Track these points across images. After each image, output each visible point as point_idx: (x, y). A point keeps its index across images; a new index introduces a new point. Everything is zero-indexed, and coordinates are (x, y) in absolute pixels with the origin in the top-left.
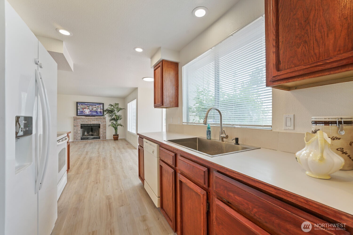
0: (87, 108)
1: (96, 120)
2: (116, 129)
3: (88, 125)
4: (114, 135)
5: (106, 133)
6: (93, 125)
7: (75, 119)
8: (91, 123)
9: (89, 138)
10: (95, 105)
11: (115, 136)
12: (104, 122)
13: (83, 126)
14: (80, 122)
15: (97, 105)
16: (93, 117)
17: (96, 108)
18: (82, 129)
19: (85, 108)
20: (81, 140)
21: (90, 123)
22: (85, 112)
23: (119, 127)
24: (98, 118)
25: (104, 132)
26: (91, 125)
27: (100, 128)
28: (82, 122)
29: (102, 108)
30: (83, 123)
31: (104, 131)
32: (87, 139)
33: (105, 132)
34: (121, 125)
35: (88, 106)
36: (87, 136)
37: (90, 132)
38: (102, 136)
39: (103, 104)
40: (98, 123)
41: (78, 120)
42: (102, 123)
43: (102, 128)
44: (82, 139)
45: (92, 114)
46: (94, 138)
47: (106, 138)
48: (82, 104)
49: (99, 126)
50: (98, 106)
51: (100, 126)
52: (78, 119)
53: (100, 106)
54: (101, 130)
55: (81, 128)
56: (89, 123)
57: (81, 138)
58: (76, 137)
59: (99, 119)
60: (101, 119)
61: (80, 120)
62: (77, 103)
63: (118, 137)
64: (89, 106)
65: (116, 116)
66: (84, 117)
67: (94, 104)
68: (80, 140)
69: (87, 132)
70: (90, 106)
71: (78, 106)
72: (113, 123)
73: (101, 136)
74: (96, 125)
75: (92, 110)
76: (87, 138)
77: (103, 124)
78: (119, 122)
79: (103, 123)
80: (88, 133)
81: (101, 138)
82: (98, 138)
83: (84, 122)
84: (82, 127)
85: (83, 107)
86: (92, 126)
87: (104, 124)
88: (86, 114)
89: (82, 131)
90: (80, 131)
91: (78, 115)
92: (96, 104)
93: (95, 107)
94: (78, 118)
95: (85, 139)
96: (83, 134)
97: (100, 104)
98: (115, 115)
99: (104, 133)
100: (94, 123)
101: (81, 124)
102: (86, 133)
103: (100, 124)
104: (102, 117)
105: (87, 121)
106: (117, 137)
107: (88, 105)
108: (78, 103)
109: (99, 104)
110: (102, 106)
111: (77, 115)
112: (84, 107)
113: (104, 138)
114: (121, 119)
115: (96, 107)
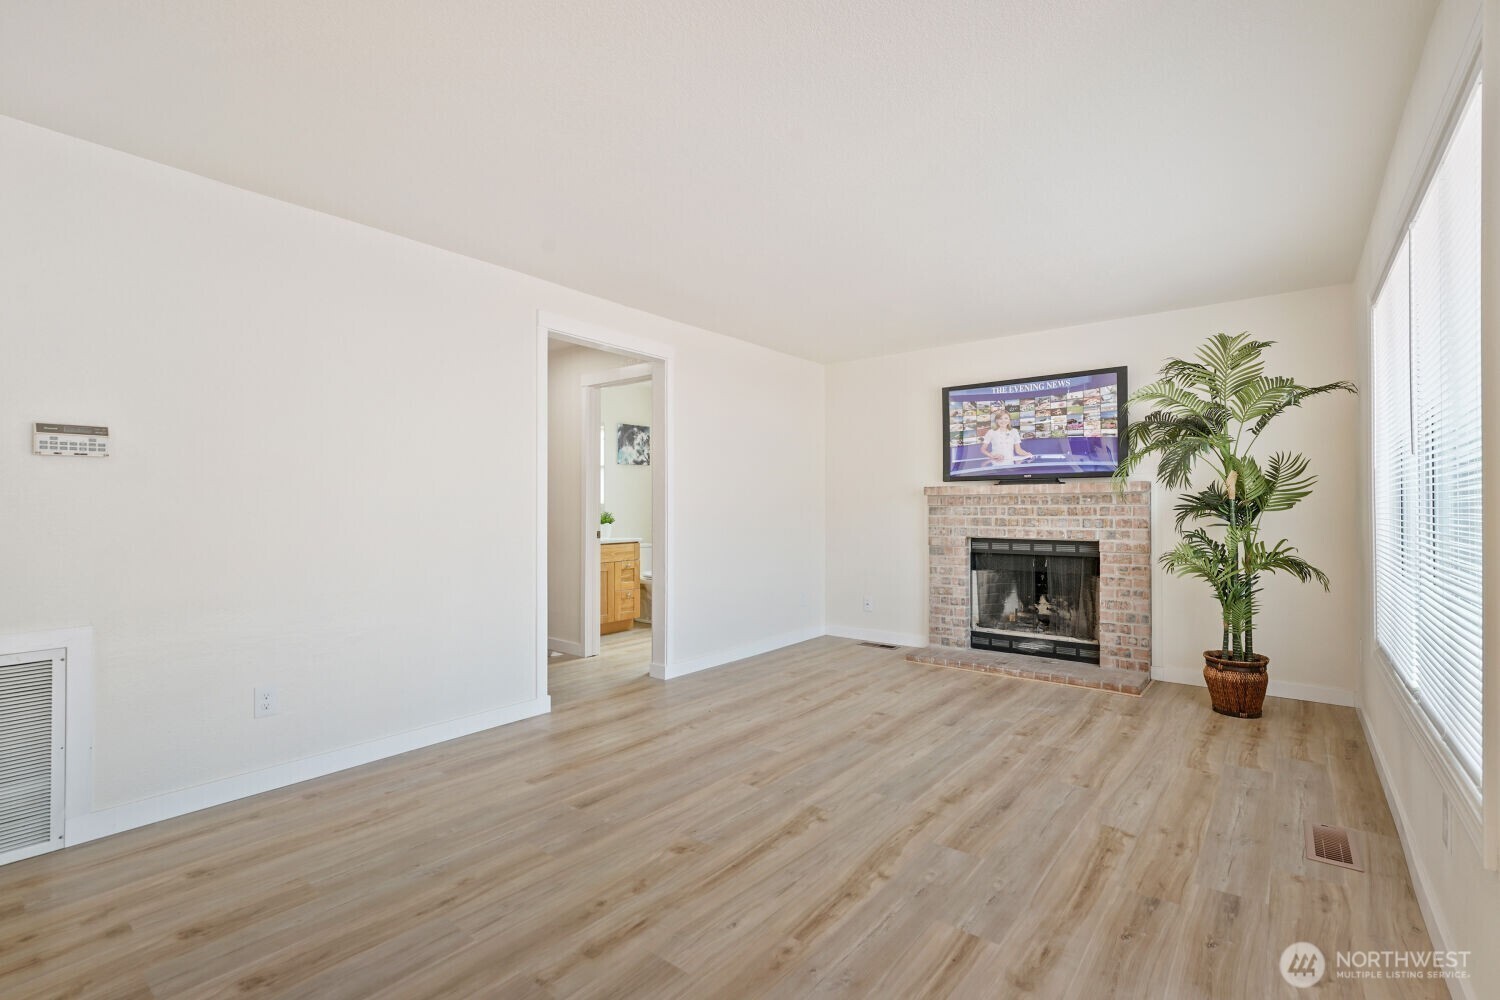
0: (1005, 419)
1: (1064, 507)
2: (1235, 596)
3: (1016, 547)
4: (1212, 660)
5: (1147, 619)
6: (1048, 549)
7: (936, 503)
8: (1033, 536)
9: (1023, 646)
10: (1060, 393)
11: (1227, 667)
12: (1125, 522)
13: (981, 556)
14: (962, 522)
15: (1074, 389)
16: (1040, 487)
17: (1064, 411)
18: (985, 574)
19: (989, 423)
20: (974, 646)
21: (1027, 532)
22: (996, 451)
23: (1271, 586)
24: (1077, 491)
25: (1131, 611)
26: (1038, 548)
27: (1098, 574)
28: (975, 522)
29: (1112, 404)
30: (982, 532)
31: (1131, 601)
32: (1011, 646)
33: (1140, 613)
34: (1300, 568)
35: (1008, 409)
36: (1014, 626)
37: (1043, 600)
38: (1113, 645)
39: (1121, 373)
40: (1079, 537)
41: (952, 513)
42: (1112, 535)
43: (1117, 575)
44: (979, 641)
45: (1036, 460)
46: (1054, 652)
47: (1146, 667)
48: (973, 400)
49: (1087, 559)
50: (1079, 395)
51: (1097, 560)
52: (954, 500)
53: (1094, 392)
54: (1108, 591)
55: (974, 567)
56: (1020, 536)
57: (974, 634)
58: (941, 626)
59: (1090, 504)
60: (1107, 497)
61: (960, 509)
62: (946, 391)
63: (1262, 686)
64: (1015, 403)
65: (1233, 475)
66: (983, 488)
67: (1052, 385)
68: (967, 650)
69: (1020, 597)
70: (1027, 408)
71: (952, 412)
72: (1201, 535)
73: (1107, 639)
74: (1071, 549)
75: (1038, 434)
76: (1006, 644)
77: (1126, 541)
78: (1271, 528)
79: (1126, 535)
80: (1028, 603)
81: (1108, 662)
82: (1083, 653)
83: (986, 522)
84: (977, 559)
85: (981, 419)
86: (1040, 558)
87: (1131, 542)
88: (997, 466)
89: (979, 586)
90: (967, 587)
91: (952, 473)
92: (1062, 383)
93: (1055, 405)
94: (953, 497)
95: (995, 643)
96: (993, 610)
97: (1096, 375)
98: (1229, 462)
99: (1131, 618)
100: (1050, 533)
101: (974, 540)
102: (1012, 605)
103: (1095, 544)
104: (1106, 485)
105: (1006, 517)
106: (1245, 685)
107: (1008, 403)
108: (951, 393)
109: (1086, 379)
110: (1109, 392)
111: (947, 478)
112: (987, 417)
113: (1130, 666)
114: (1290, 501)
115: (1065, 404)
